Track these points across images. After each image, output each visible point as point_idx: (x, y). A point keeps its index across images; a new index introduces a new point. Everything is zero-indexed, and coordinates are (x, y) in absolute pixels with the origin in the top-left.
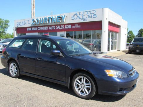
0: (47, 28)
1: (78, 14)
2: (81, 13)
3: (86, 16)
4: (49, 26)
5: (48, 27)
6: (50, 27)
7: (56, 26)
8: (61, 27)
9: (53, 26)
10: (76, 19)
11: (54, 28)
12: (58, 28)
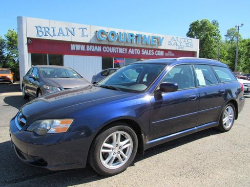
0: (124, 51)
1: (176, 39)
2: (179, 39)
3: (183, 44)
4: (128, 48)
5: (126, 50)
6: (130, 49)
7: (141, 49)
8: (150, 52)
9: (136, 50)
10: (173, 45)
11: (138, 52)
12: (145, 52)
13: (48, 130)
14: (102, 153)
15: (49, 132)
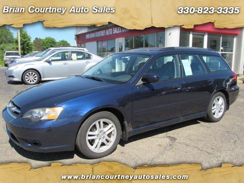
0: (104, 34)
8: (118, 30)
12: (115, 31)
13: (41, 117)
14: (89, 140)
15: (42, 119)
